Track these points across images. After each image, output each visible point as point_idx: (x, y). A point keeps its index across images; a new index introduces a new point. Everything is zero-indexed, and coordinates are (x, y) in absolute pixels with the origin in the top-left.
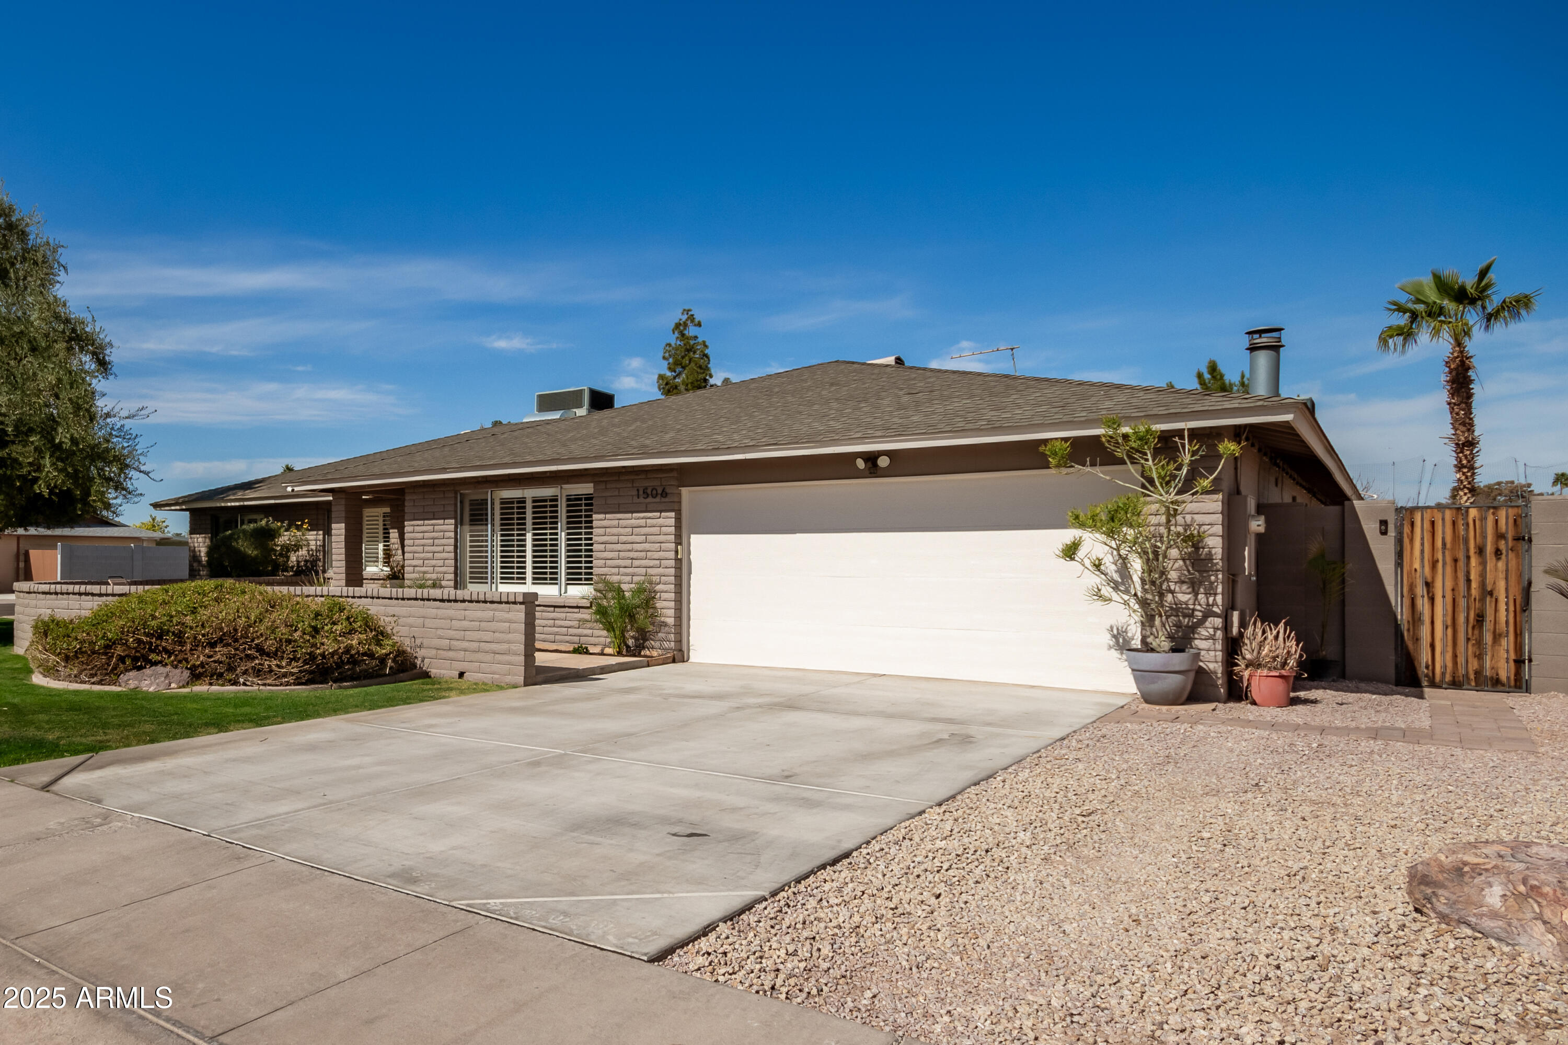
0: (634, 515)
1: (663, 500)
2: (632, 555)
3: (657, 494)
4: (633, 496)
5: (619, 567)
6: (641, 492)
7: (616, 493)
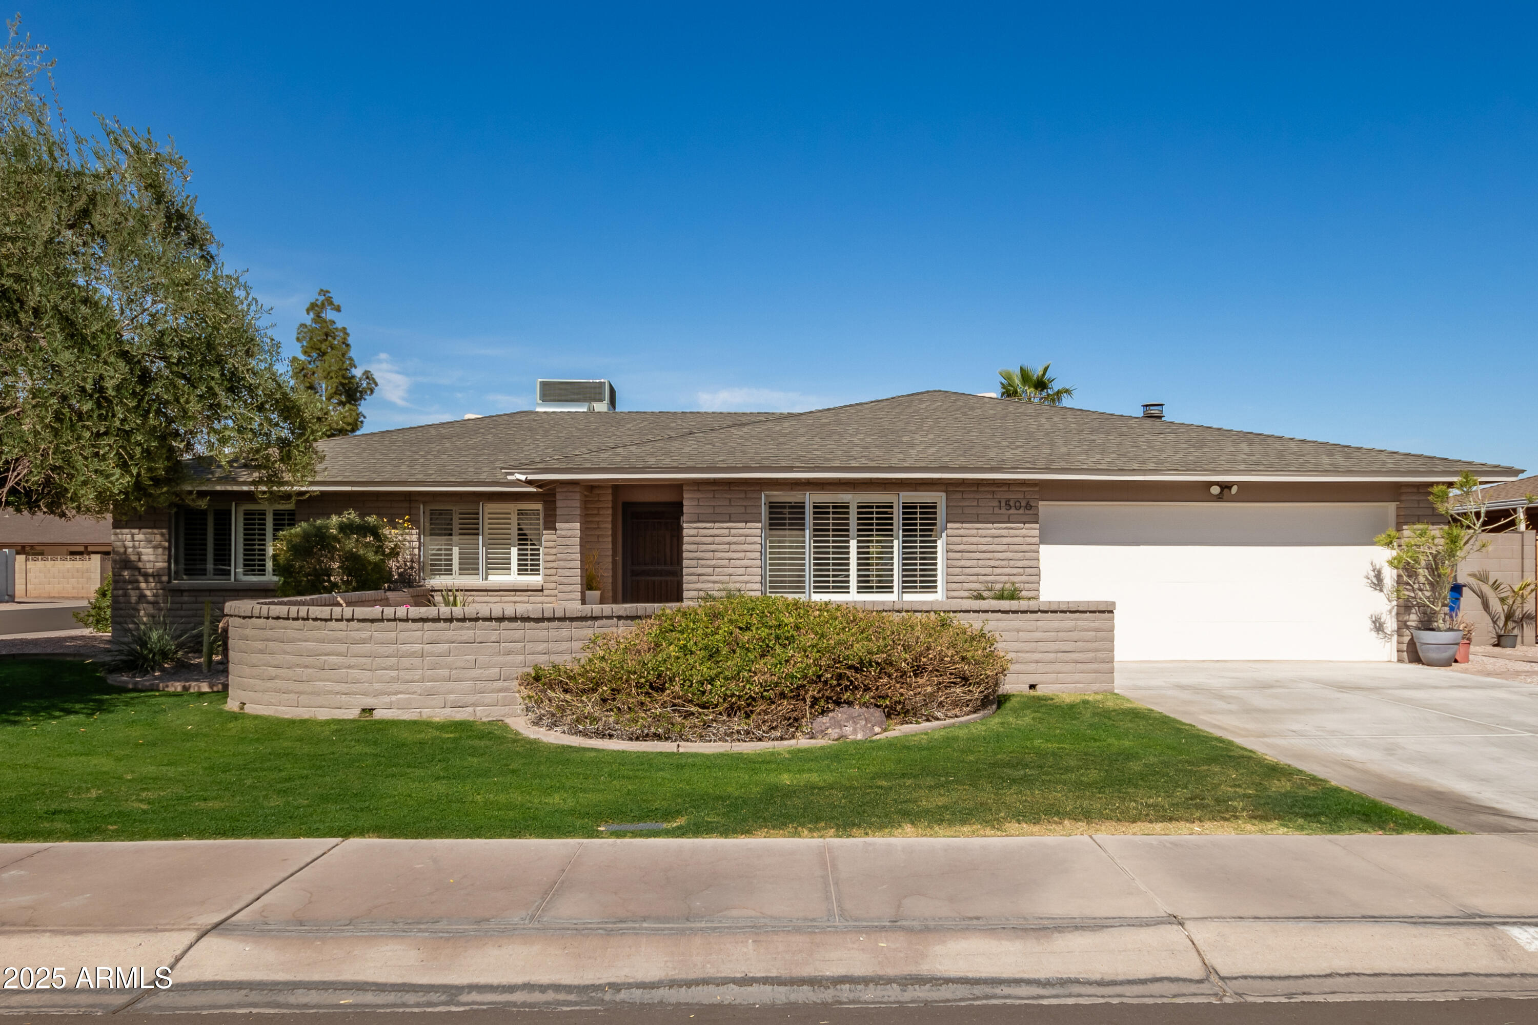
0: (995, 525)
1: (1027, 512)
2: (992, 563)
3: (1020, 507)
4: (994, 507)
5: (978, 575)
6: (1003, 504)
7: (975, 503)
